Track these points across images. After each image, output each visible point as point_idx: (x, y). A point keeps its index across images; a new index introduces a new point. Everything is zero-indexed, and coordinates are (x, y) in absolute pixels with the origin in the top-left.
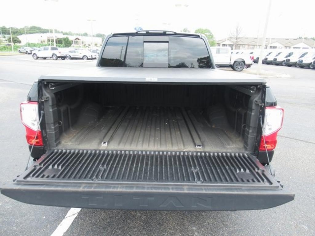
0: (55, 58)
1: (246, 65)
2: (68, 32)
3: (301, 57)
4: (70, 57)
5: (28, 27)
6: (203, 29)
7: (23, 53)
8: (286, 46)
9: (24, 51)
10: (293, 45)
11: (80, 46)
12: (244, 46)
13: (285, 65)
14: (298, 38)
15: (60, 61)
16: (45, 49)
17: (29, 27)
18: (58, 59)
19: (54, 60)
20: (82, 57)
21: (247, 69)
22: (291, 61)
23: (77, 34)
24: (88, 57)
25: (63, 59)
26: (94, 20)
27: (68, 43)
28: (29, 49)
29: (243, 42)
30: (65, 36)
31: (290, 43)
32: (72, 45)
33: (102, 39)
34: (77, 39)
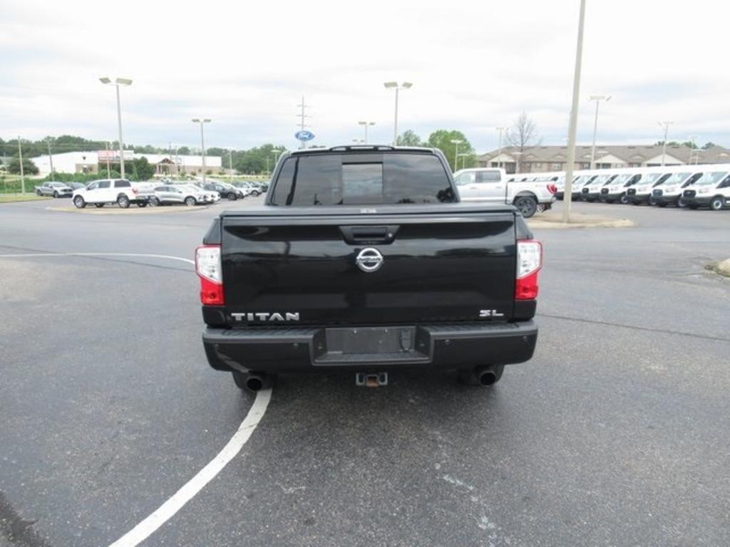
0: (123, 203)
1: (541, 203)
2: (144, 146)
3: (658, 183)
4: (156, 201)
5: (54, 138)
6: (446, 132)
7: (47, 195)
8: (631, 161)
9: (49, 190)
10: (646, 160)
11: (174, 176)
12: (539, 165)
13: (626, 202)
14: (656, 145)
15: (135, 210)
16: (101, 185)
17: (57, 137)
18: (131, 205)
19: (122, 207)
20: (182, 200)
21: (545, 212)
22: (638, 193)
23: (165, 152)
24: (197, 198)
25: (141, 204)
26: (206, 121)
27: (145, 172)
28: (60, 187)
29: (536, 157)
30: (139, 156)
31: (638, 154)
32: (155, 175)
33: (222, 159)
34: (166, 161)
